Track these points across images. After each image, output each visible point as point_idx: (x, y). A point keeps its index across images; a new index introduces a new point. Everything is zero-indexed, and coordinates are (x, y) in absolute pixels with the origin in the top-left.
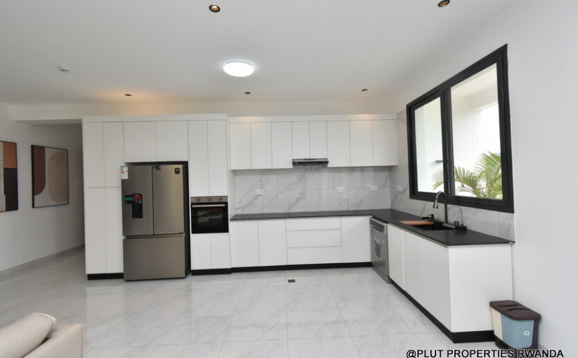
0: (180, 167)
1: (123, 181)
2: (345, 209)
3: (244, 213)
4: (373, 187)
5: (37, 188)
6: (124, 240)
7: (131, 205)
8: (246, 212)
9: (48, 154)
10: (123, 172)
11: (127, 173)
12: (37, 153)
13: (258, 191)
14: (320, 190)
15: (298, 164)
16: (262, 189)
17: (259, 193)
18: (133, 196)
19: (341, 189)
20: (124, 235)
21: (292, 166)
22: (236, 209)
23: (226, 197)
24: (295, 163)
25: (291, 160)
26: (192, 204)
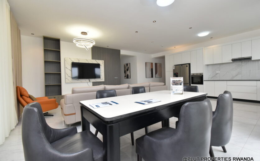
0: (188, 65)
1: (173, 70)
3: (211, 79)
5: (156, 73)
9: (158, 65)
11: (174, 68)
12: (156, 64)
13: (218, 72)
15: (234, 60)
18: (176, 73)
21: (231, 61)
22: (209, 78)
23: (203, 73)
24: (232, 60)
25: (231, 59)
26: (192, 75)
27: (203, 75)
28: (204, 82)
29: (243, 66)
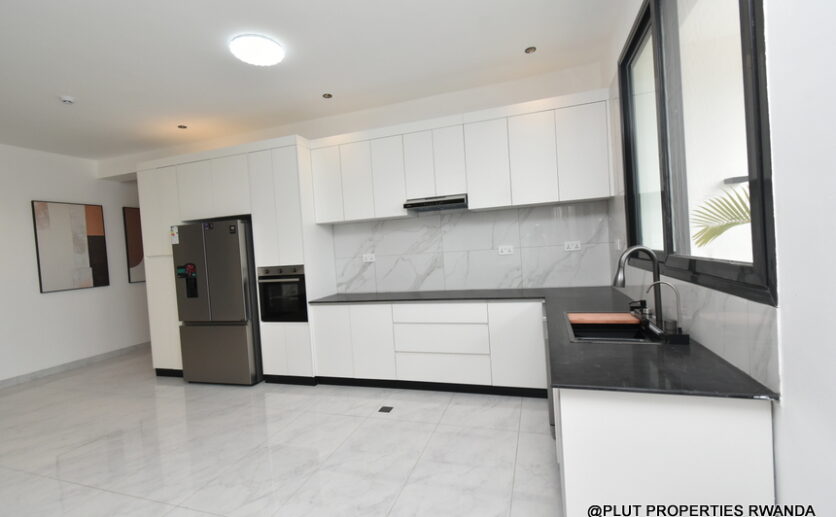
0: (240, 224)
1: (174, 246)
2: (515, 286)
3: (349, 291)
4: (573, 244)
5: (131, 261)
6: (181, 328)
7: (184, 280)
8: (351, 290)
10: (173, 235)
11: (177, 236)
13: (368, 257)
14: (468, 252)
15: (413, 205)
16: (373, 252)
17: (369, 260)
18: (184, 267)
19: (506, 248)
20: (180, 320)
21: (404, 213)
22: (339, 285)
23: (302, 267)
24: (406, 206)
25: (405, 202)
26: (260, 278)
27: (302, 277)
28: (311, 309)
29: (445, 232)
